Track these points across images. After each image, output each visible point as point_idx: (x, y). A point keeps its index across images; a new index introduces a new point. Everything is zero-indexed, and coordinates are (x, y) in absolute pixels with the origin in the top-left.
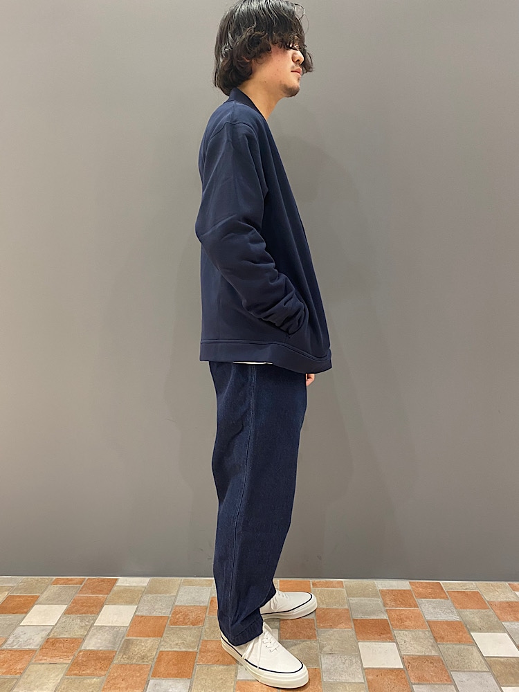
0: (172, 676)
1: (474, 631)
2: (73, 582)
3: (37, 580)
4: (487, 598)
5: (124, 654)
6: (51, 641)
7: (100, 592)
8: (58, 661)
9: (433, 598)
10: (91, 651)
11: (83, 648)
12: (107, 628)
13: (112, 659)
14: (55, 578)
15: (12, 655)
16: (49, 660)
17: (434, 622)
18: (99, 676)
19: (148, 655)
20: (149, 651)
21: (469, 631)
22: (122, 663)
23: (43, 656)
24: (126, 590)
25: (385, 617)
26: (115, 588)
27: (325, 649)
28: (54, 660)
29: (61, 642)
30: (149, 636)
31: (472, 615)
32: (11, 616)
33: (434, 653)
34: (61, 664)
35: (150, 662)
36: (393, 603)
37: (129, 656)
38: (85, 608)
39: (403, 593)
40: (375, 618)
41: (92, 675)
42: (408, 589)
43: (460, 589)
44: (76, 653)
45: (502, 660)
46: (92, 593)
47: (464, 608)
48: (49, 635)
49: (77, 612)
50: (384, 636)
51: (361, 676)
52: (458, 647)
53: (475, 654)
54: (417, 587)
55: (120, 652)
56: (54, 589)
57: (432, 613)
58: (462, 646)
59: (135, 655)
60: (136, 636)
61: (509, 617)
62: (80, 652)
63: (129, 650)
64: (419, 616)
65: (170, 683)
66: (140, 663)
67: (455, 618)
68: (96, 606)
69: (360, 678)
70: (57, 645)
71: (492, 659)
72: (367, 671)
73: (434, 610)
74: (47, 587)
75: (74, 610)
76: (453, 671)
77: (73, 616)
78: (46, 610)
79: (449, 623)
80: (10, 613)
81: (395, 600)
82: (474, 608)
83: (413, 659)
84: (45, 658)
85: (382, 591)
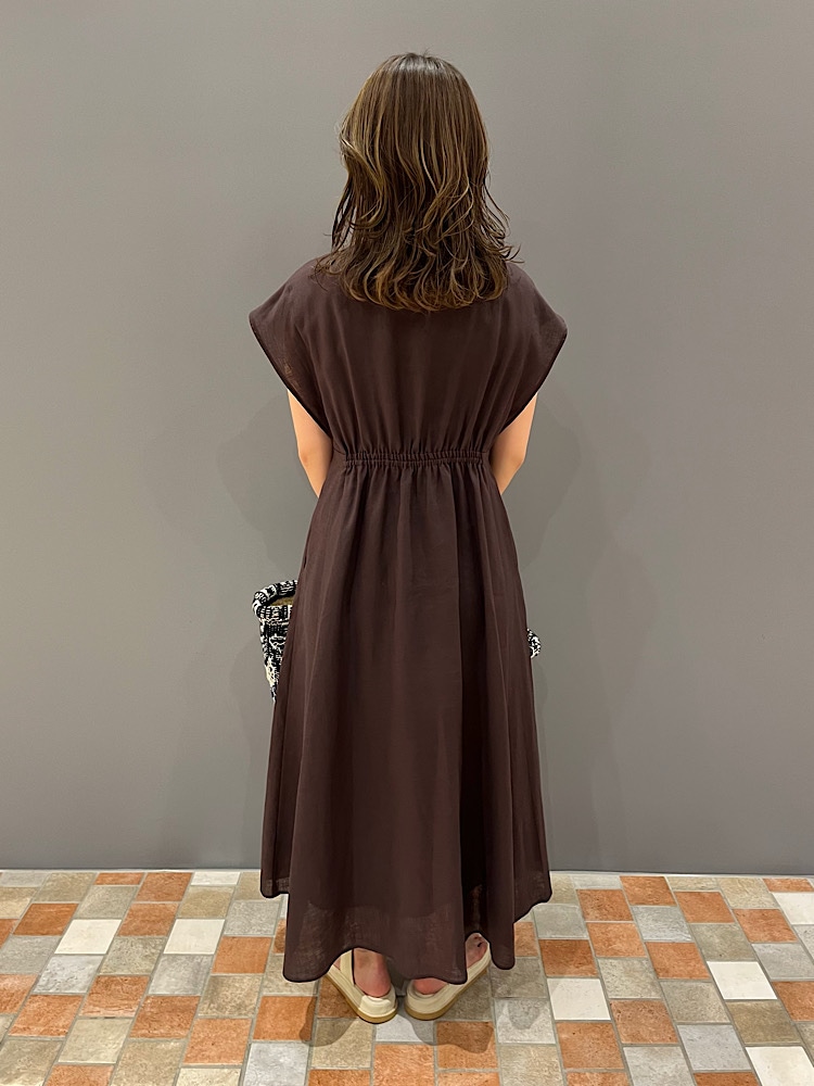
0: (283, 1038)
1: (713, 958)
2: (126, 880)
3: (73, 878)
4: (733, 902)
5: (212, 1002)
6: (103, 980)
7: (168, 896)
8: (116, 1014)
9: (654, 904)
10: (163, 998)
11: (150, 992)
12: (183, 958)
13: (195, 1009)
14: (98, 872)
15: (49, 1004)
16: (103, 1012)
17: (655, 944)
18: (178, 1038)
19: (247, 1002)
20: (248, 995)
21: (704, 960)
22: (208, 1016)
23: (95, 1006)
24: (207, 893)
25: (586, 936)
26: (190, 890)
27: (499, 991)
28: (110, 1013)
29: (118, 983)
30: (245, 972)
31: (709, 932)
32: (40, 939)
33: (654, 996)
34: (122, 1018)
35: (250, 1015)
36: (596, 913)
37: (219, 1006)
38: (148, 926)
39: (610, 894)
40: (571, 937)
41: (168, 1036)
42: (619, 887)
43: (693, 888)
44: (141, 1000)
45: (749, 1004)
46: (157, 898)
47: (698, 921)
48: (98, 970)
49: (137, 931)
50: (584, 968)
51: (551, 1034)
52: (688, 984)
53: (712, 997)
54: (631, 885)
55: (206, 998)
56: (98, 893)
57: (652, 930)
58: (694, 984)
59: (227, 1003)
60: (228, 972)
61: (762, 935)
62: (148, 998)
63: (218, 994)
64: (634, 934)
65: (281, 1049)
66: (235, 1016)
67: (685, 937)
68: (163, 920)
69: (549, 1038)
70: (113, 987)
71: (735, 1004)
72: (559, 1026)
73: (655, 926)
74: (88, 889)
75: (131, 928)
76: (680, 1024)
77: (131, 939)
78: (90, 928)
79: (676, 946)
80: (38, 933)
81: (599, 907)
82: (712, 921)
83: (625, 1006)
84: (98, 1009)
85: (580, 892)
